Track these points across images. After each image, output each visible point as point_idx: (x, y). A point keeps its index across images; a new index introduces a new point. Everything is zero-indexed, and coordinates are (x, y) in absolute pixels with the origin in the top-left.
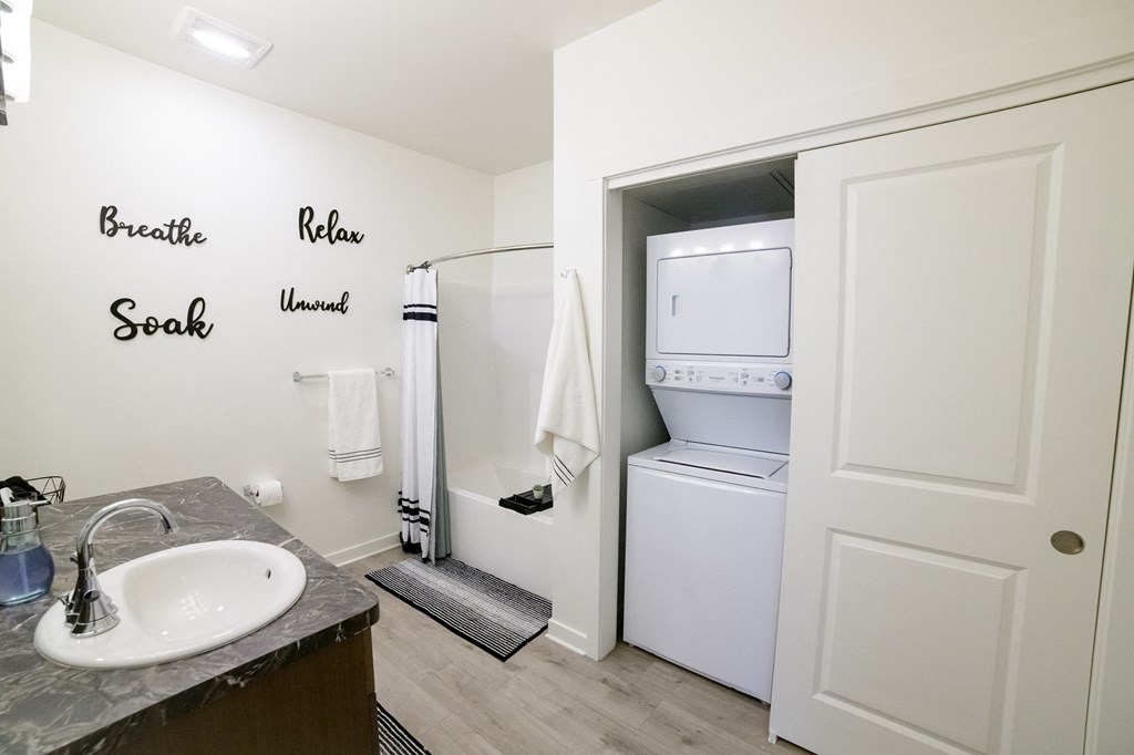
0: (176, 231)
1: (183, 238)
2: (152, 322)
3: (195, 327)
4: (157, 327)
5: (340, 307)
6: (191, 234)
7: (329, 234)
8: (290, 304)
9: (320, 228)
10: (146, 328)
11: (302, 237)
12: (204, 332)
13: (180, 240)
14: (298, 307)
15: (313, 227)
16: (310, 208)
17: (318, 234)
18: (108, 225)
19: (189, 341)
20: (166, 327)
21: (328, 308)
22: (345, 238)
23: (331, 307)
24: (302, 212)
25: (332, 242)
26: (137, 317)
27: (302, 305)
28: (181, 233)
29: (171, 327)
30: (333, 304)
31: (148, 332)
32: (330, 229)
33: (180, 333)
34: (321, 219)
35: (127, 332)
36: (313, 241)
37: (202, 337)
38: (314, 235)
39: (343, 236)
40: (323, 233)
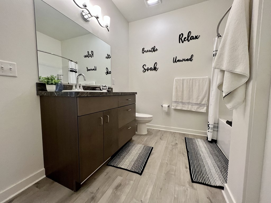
0: (153, 49)
2: (148, 69)
3: (155, 69)
4: (149, 69)
5: (191, 60)
6: (155, 49)
7: (188, 39)
8: (175, 61)
9: (185, 38)
10: (147, 69)
11: (180, 42)
12: (156, 70)
13: (153, 51)
14: (177, 61)
15: (183, 39)
16: (182, 34)
17: (184, 40)
18: (143, 51)
19: (154, 72)
20: (150, 69)
21: (186, 60)
22: (193, 39)
23: (187, 60)
24: (180, 35)
25: (188, 41)
26: (146, 68)
27: (179, 61)
29: (151, 69)
30: (188, 59)
31: (147, 71)
32: (188, 37)
33: (152, 70)
34: (185, 35)
35: (144, 71)
36: (183, 42)
37: (156, 71)
38: (183, 40)
39: (193, 38)
40: (185, 40)
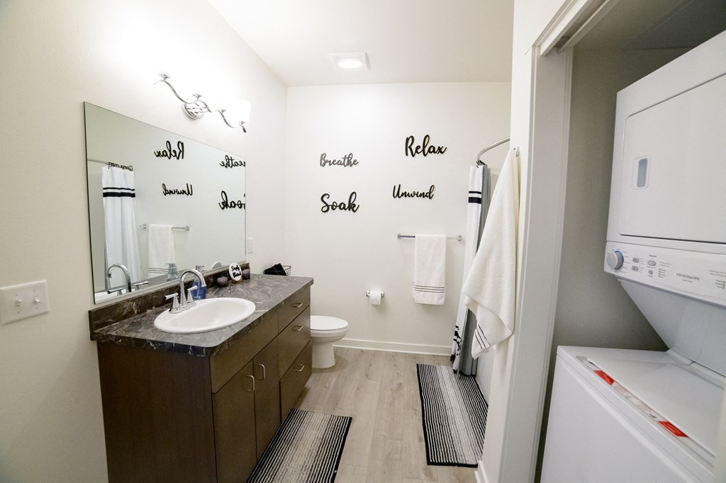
0: (346, 160)
1: (349, 164)
2: (335, 204)
3: (352, 207)
4: (336, 206)
5: (429, 195)
6: (352, 161)
7: (423, 150)
8: (398, 194)
9: (418, 147)
10: (333, 206)
11: (407, 155)
12: (355, 209)
13: (347, 165)
14: (402, 195)
15: (414, 148)
16: (412, 137)
17: (416, 152)
18: (323, 162)
19: (349, 213)
20: (340, 206)
21: (420, 196)
22: (434, 152)
23: (423, 195)
24: (408, 139)
25: (425, 155)
26: (330, 203)
27: (405, 194)
28: (349, 161)
29: (342, 207)
30: (424, 193)
31: (333, 209)
32: (424, 147)
33: (346, 209)
34: (419, 142)
35: (325, 209)
36: (413, 156)
37: (354, 211)
38: (414, 152)
39: (433, 150)
40: (419, 151)
